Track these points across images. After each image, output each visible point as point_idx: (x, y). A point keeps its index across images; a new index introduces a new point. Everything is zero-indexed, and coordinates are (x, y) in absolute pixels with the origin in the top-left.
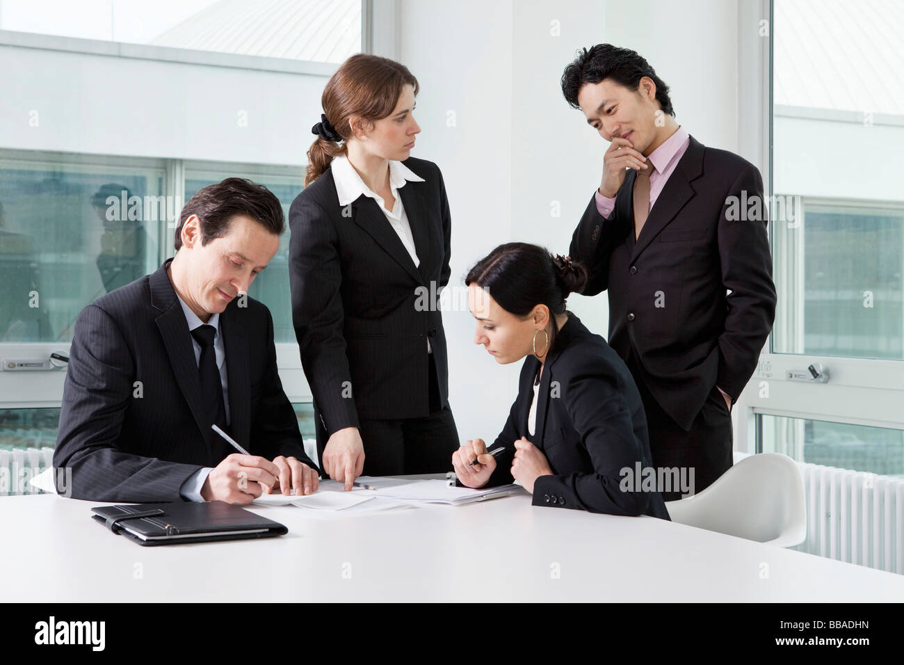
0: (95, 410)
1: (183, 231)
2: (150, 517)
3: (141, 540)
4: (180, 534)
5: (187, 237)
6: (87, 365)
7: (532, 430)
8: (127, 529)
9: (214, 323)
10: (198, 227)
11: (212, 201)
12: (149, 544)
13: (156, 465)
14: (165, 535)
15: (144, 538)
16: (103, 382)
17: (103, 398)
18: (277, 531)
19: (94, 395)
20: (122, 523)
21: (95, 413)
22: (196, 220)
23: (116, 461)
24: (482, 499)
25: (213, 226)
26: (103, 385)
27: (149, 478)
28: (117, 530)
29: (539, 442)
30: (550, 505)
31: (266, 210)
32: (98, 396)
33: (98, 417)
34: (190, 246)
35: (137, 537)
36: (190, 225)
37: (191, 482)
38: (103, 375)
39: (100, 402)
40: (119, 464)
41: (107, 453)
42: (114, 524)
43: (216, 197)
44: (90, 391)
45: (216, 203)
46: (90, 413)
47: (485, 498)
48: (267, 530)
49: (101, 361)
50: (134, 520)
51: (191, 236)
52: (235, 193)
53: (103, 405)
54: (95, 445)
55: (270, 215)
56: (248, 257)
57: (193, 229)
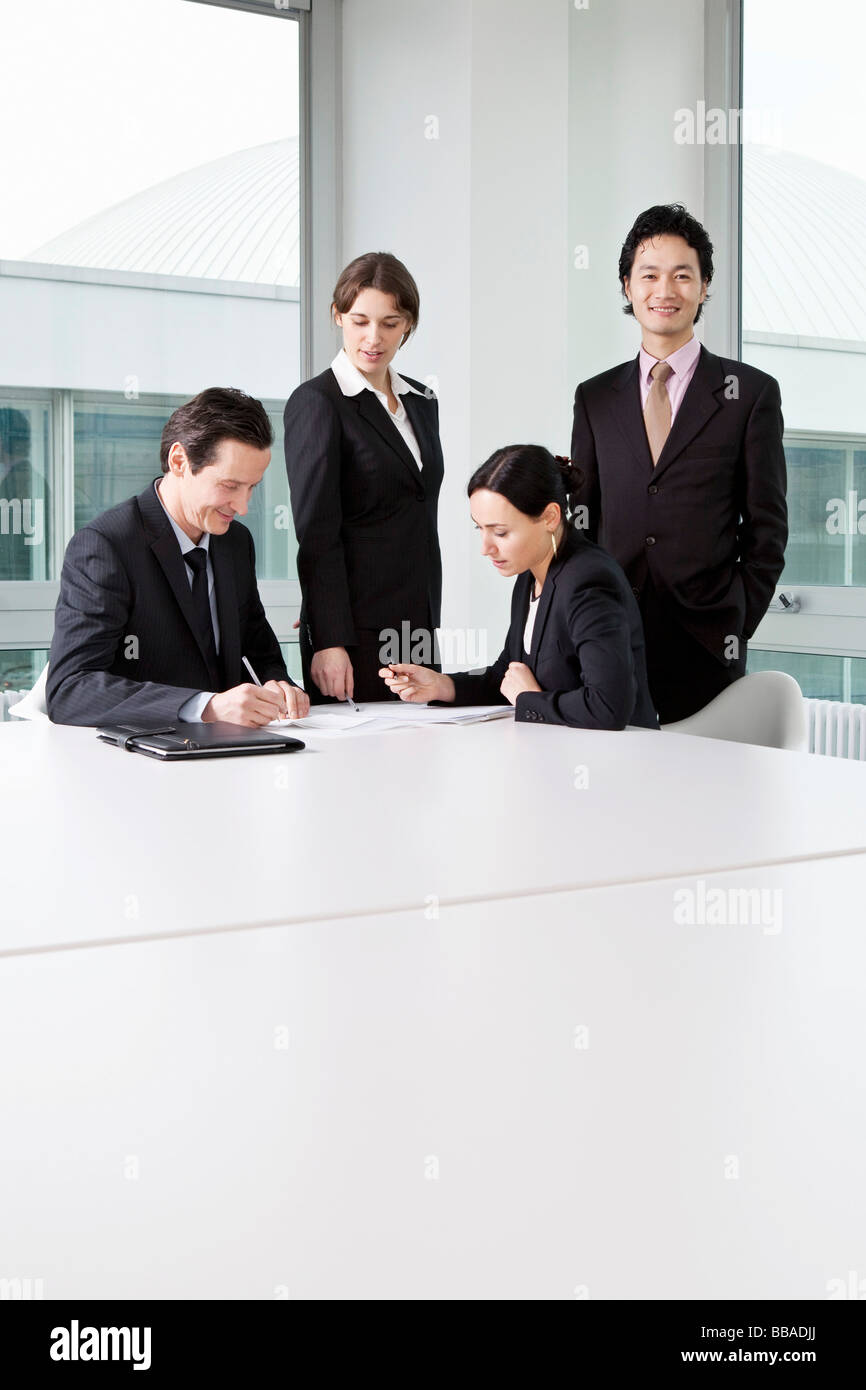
0: (92, 634)
1: (170, 460)
2: (163, 734)
3: (161, 755)
4: (200, 748)
5: (176, 466)
6: (84, 590)
7: (528, 649)
8: (141, 746)
9: (205, 545)
10: (183, 454)
11: (194, 428)
12: (169, 758)
13: (152, 688)
14: (186, 750)
15: (164, 753)
16: (100, 605)
17: (100, 622)
18: (294, 746)
19: (90, 619)
20: (136, 740)
21: (92, 638)
22: (181, 447)
23: (108, 683)
24: (485, 719)
25: (200, 455)
26: (101, 610)
27: (145, 701)
28: (130, 748)
29: (532, 664)
30: (530, 720)
31: (250, 429)
32: (95, 621)
33: (95, 642)
34: (180, 475)
35: (155, 753)
36: (176, 453)
37: (191, 704)
38: (100, 599)
39: (97, 625)
40: (113, 687)
41: (100, 677)
42: (126, 744)
43: (197, 422)
44: (87, 614)
45: (198, 429)
46: (86, 638)
47: (488, 718)
48: (284, 745)
49: (99, 585)
50: (147, 737)
51: (179, 464)
52: (215, 414)
53: (100, 629)
54: (89, 668)
55: (257, 434)
56: (241, 480)
57: (180, 456)
